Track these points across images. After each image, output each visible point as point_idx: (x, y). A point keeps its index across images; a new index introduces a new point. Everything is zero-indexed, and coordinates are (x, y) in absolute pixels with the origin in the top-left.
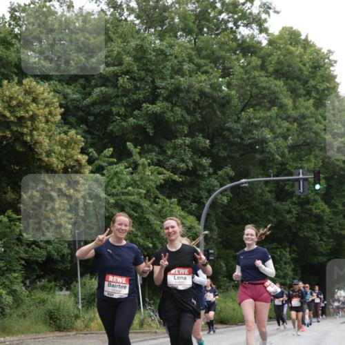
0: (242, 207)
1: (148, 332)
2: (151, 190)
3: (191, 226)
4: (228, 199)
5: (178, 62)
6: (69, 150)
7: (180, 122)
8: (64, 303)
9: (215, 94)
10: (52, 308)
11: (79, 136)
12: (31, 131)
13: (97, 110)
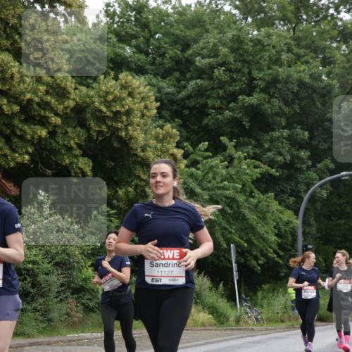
0: (341, 201)
1: (245, 329)
2: (247, 184)
3: (289, 221)
4: (327, 193)
5: (276, 52)
6: (165, 144)
7: (277, 114)
9: (315, 84)
11: (174, 130)
12: (126, 126)
13: (192, 103)
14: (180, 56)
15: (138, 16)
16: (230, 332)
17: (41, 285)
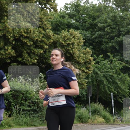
1: (116, 124)
2: (118, 70)
5: (129, 21)
6: (87, 55)
8: (84, 112)
10: (80, 114)
11: (90, 50)
12: (72, 49)
13: (97, 40)
14: (92, 23)
15: (77, 8)
16: (111, 125)
17: (40, 107)
